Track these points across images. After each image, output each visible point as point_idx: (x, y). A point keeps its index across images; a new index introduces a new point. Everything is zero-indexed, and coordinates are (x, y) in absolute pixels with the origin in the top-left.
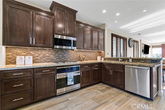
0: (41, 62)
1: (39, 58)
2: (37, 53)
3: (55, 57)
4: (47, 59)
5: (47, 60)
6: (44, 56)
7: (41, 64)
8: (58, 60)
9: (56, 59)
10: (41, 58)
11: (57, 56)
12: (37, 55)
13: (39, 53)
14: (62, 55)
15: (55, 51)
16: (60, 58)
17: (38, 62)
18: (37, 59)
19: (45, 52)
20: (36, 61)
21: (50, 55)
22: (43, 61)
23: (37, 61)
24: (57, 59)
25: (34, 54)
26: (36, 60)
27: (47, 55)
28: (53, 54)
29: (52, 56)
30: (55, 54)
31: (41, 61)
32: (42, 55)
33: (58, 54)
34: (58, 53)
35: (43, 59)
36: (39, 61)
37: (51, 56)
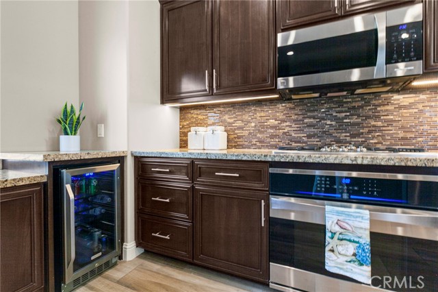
0: (252, 145)
1: (246, 133)
2: (239, 118)
3: (301, 130)
4: (272, 137)
5: (268, 140)
6: (261, 128)
7: (252, 151)
8: (315, 141)
9: (305, 139)
10: (250, 133)
11: (310, 126)
12: (239, 124)
13: (246, 117)
14: (336, 119)
15: (301, 108)
16: (324, 132)
17: (243, 147)
18: (239, 137)
19: (262, 114)
20: (236, 142)
21: (283, 121)
22: (258, 144)
23: (241, 141)
24: (309, 137)
25: (232, 121)
26: (237, 140)
27: (272, 122)
28: (294, 117)
29: (287, 127)
30: (301, 117)
31: (250, 142)
32: (253, 124)
33: (314, 118)
34: (314, 111)
35: (258, 135)
36: (246, 143)
37: (285, 124)
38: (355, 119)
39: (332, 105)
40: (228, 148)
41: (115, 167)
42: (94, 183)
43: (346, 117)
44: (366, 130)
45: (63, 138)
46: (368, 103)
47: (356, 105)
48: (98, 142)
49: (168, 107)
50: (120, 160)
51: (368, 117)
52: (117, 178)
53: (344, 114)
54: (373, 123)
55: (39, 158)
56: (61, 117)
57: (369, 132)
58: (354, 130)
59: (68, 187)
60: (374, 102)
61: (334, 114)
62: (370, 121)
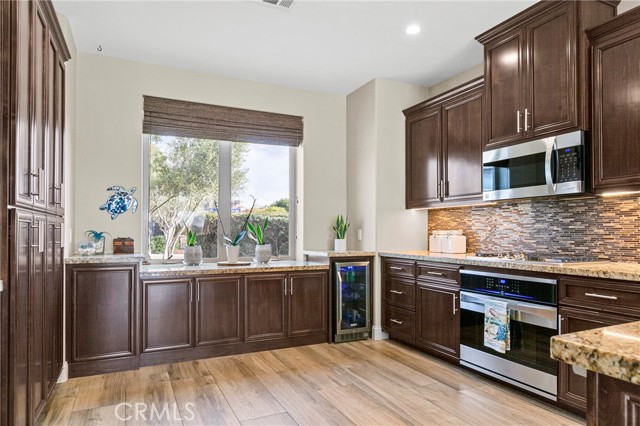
9: (535, 245)
14: (562, 225)
38: (578, 226)
39: (558, 210)
40: (467, 252)
41: (366, 264)
42: (353, 274)
43: (571, 223)
44: (589, 238)
45: (336, 240)
46: (591, 209)
47: (580, 210)
48: (358, 244)
49: (413, 211)
50: (371, 259)
51: (591, 224)
52: (367, 273)
53: (569, 220)
54: (596, 230)
55: (325, 255)
56: (335, 225)
57: (593, 240)
58: (578, 237)
59: (339, 273)
60: (596, 207)
61: (561, 220)
62: (592, 228)
